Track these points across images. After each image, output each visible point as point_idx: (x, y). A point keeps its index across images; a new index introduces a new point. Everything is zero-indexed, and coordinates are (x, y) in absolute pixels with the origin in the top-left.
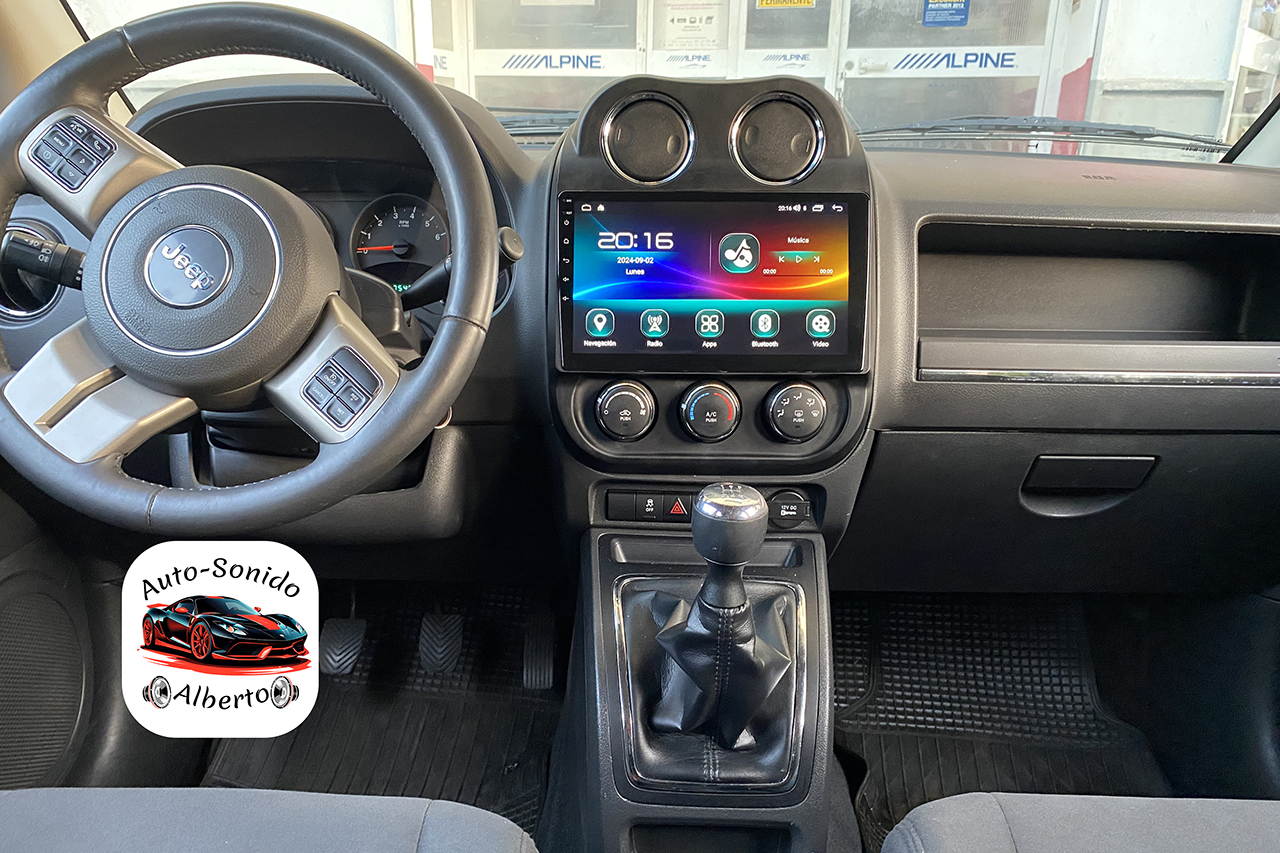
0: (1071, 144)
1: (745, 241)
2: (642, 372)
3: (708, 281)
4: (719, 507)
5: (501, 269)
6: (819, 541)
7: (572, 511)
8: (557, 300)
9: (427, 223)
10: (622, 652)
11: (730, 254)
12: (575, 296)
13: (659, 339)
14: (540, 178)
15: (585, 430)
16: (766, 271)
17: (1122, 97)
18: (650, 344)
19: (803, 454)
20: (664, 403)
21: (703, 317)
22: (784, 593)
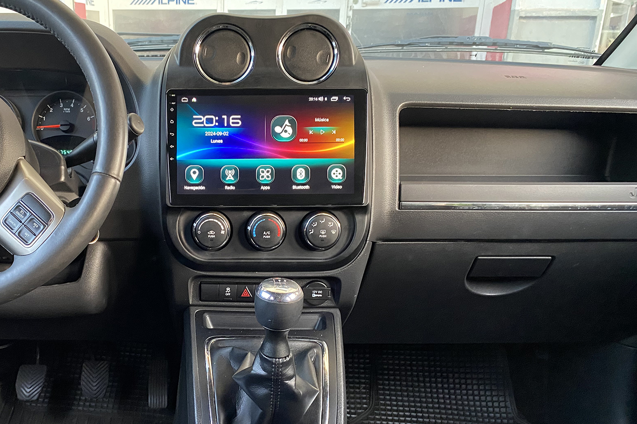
0: (498, 54)
1: (287, 120)
2: (222, 206)
3: (264, 147)
4: (272, 294)
5: (129, 141)
6: (337, 313)
7: (178, 297)
8: (167, 160)
9: (82, 110)
10: (211, 386)
11: (278, 129)
12: (178, 157)
13: (233, 185)
14: (154, 81)
15: (186, 244)
16: (301, 140)
17: (532, 21)
18: (227, 188)
19: (326, 257)
20: (236, 226)
21: (261, 170)
22: (315, 347)
